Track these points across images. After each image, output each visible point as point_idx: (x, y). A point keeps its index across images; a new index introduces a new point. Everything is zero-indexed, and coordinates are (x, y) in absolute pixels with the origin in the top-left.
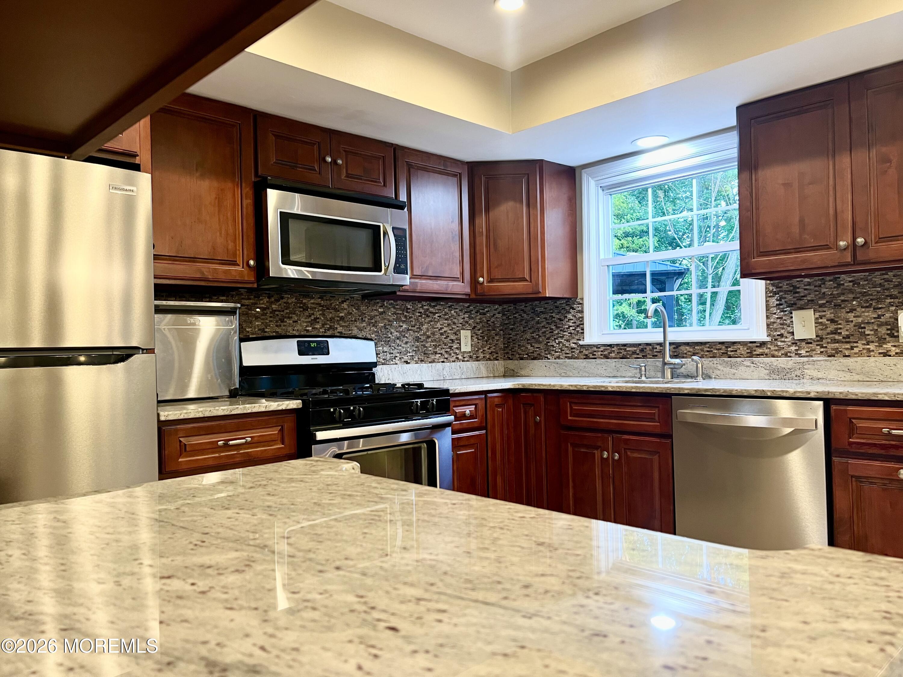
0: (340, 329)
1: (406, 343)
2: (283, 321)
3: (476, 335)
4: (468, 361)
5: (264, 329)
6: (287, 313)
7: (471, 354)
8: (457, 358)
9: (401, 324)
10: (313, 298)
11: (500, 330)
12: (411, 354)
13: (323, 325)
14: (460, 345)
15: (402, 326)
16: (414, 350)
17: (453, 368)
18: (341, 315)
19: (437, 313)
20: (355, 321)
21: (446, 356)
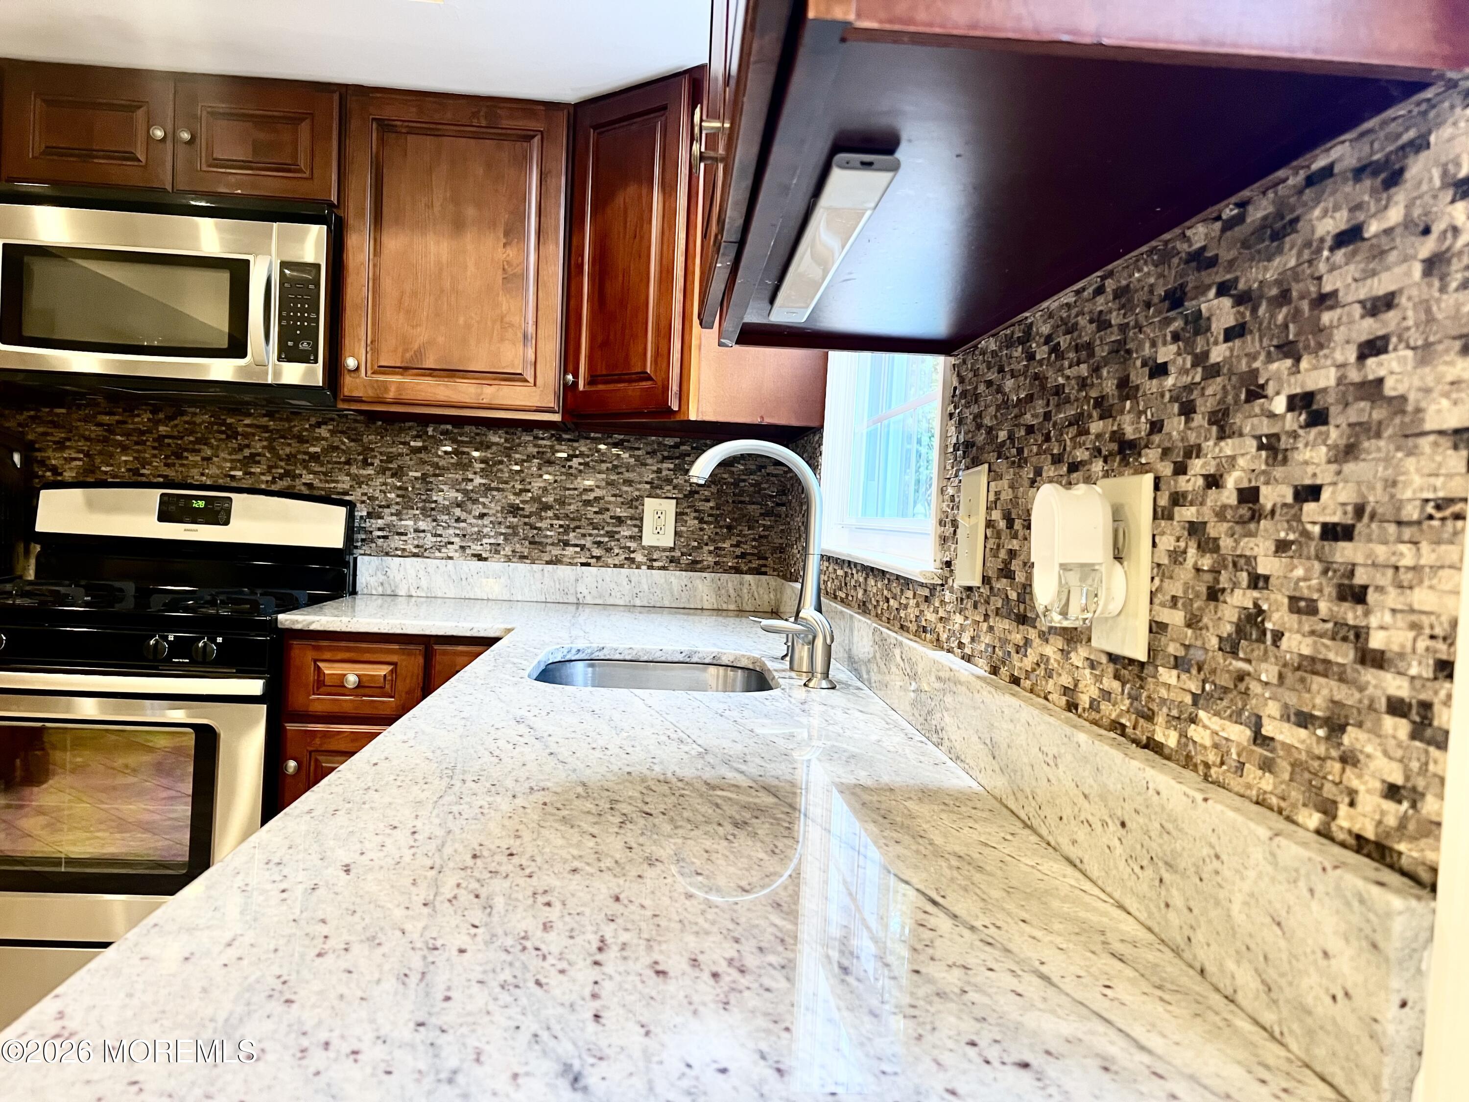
0: (308, 478)
1: (482, 516)
2: (179, 457)
3: (696, 511)
4: (664, 568)
5: (138, 469)
6: (191, 442)
7: (677, 554)
8: (632, 560)
9: (471, 476)
10: (250, 415)
11: (778, 505)
12: (492, 541)
13: (270, 468)
14: (641, 531)
15: (472, 480)
16: (502, 534)
17: (608, 579)
18: (312, 450)
19: (577, 456)
20: (348, 462)
21: (597, 552)
